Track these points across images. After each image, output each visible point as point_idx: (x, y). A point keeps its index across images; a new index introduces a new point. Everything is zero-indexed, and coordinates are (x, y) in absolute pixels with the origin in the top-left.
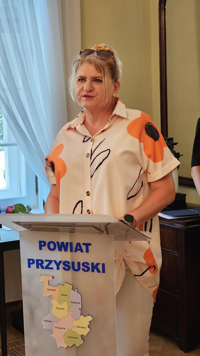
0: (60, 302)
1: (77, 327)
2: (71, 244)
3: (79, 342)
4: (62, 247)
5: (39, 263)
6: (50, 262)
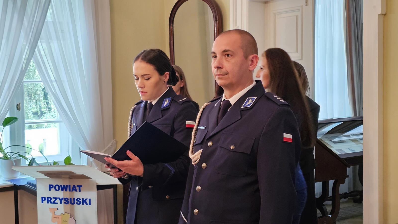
4: (64, 188)
5: (49, 200)
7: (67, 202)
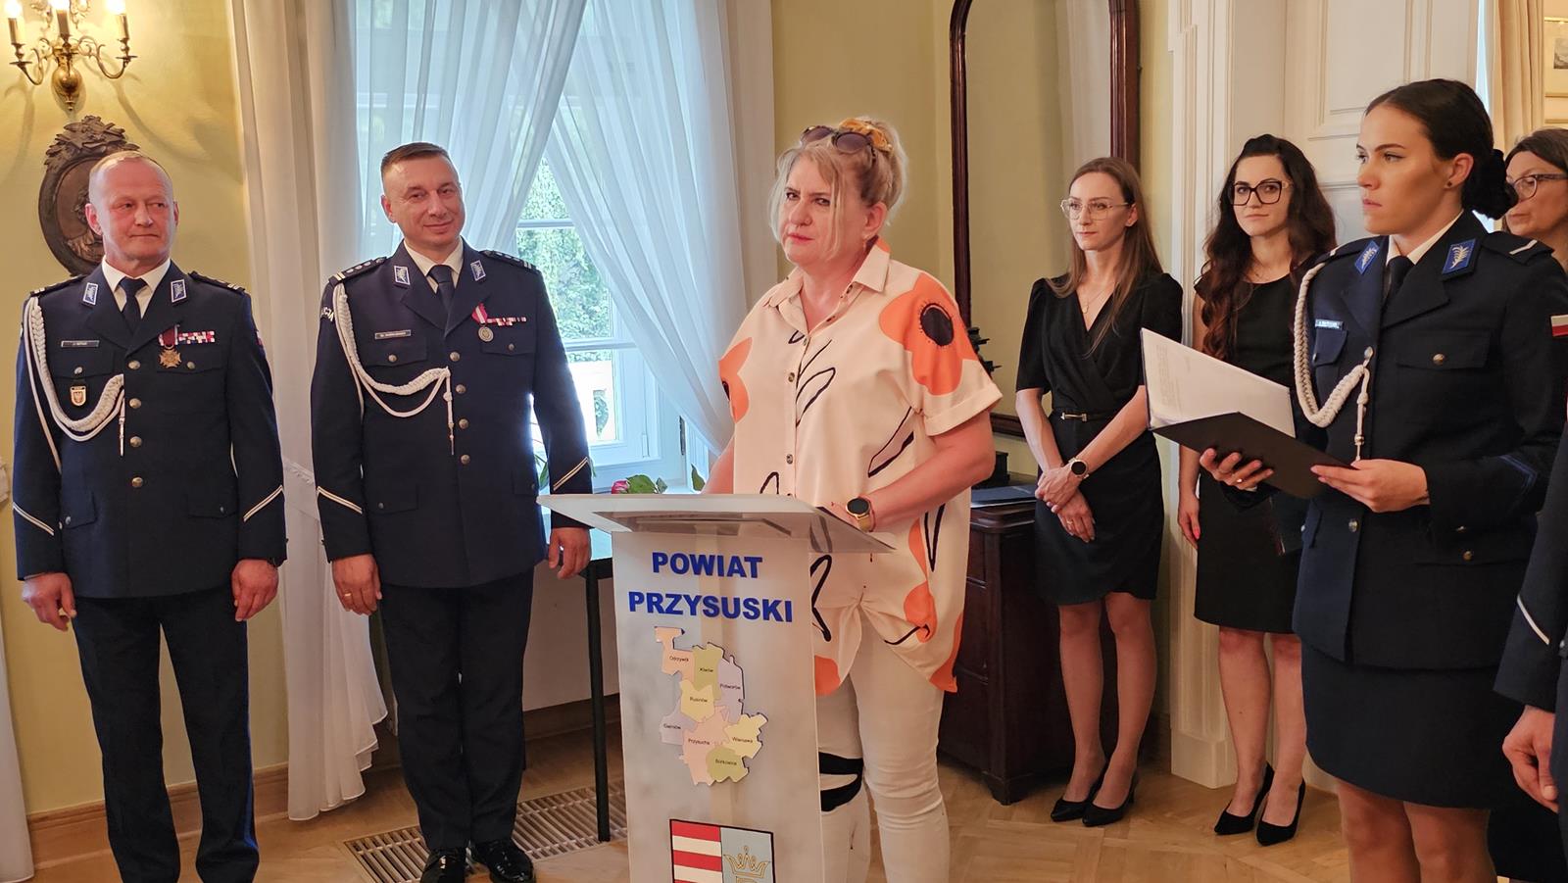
0: (698, 686)
1: (734, 739)
2: (721, 558)
3: (738, 772)
4: (702, 565)
5: (654, 602)
6: (677, 598)
7: (712, 611)
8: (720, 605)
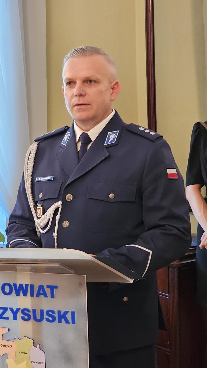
0: (18, 362)
2: (32, 286)
6: (5, 310)
7: (26, 317)
8: (31, 314)
